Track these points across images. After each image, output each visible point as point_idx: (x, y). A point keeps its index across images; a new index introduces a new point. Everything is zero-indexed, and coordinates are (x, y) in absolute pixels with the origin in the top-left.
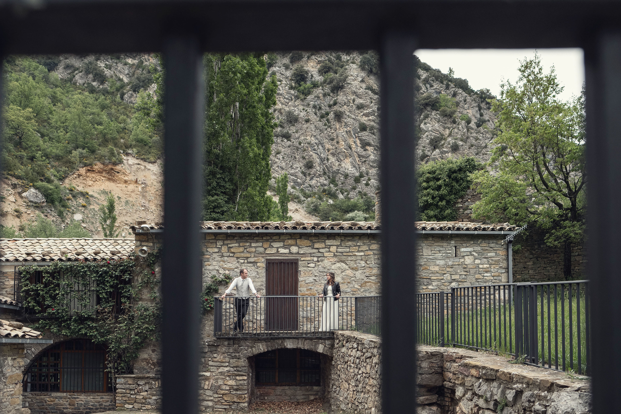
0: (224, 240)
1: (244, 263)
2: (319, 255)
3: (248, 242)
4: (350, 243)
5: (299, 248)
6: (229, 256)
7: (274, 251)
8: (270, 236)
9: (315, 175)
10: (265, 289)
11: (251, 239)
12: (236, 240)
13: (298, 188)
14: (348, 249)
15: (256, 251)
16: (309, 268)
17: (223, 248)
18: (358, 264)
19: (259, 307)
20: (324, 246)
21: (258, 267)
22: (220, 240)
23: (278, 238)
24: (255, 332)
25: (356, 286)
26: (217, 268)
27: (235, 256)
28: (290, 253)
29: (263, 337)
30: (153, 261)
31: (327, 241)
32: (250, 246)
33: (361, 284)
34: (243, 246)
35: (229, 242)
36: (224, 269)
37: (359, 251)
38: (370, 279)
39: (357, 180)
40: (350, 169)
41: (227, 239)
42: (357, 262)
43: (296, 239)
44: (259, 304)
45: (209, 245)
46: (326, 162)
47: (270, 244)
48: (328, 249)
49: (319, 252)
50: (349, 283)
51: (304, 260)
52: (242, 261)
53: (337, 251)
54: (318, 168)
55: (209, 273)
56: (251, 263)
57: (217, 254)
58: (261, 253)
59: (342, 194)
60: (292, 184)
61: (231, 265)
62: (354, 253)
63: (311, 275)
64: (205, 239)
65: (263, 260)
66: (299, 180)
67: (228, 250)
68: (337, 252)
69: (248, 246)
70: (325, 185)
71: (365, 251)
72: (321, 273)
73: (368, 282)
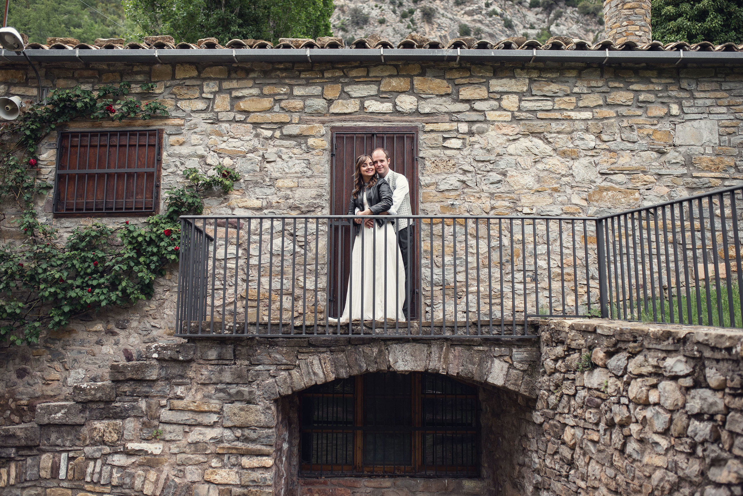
0: (221, 80)
1: (272, 138)
2: (474, 116)
3: (284, 85)
4: (554, 87)
5: (420, 98)
6: (234, 121)
7: (352, 106)
8: (342, 69)
10: (327, 205)
11: (293, 78)
12: (254, 79)
14: (550, 103)
15: (305, 107)
16: (448, 152)
17: (219, 100)
18: (577, 142)
19: (310, 255)
20: (485, 94)
21: (309, 149)
22: (210, 79)
23: (365, 74)
24: (298, 323)
25: (576, 199)
26: (201, 150)
27: (249, 120)
28: (396, 112)
29: (323, 337)
30: (32, 130)
31: (493, 82)
32: (291, 95)
33: (589, 195)
34: (270, 96)
35: (234, 84)
36: (220, 154)
37: (578, 109)
38: (611, 181)
41: (229, 78)
42: (576, 135)
43: (411, 77)
44: (313, 245)
45: (183, 91)
47: (343, 91)
48: (496, 103)
49: (473, 110)
50: (556, 190)
51: (432, 131)
52: (269, 133)
53: (519, 107)
55: (178, 164)
56: (290, 137)
57: (203, 115)
58: (318, 113)
61: (239, 143)
62: (566, 114)
63: (452, 170)
64: (173, 78)
65: (323, 131)
67: (232, 106)
68: (520, 110)
69: (285, 94)
71: (595, 107)
72: (480, 164)
73: (607, 189)
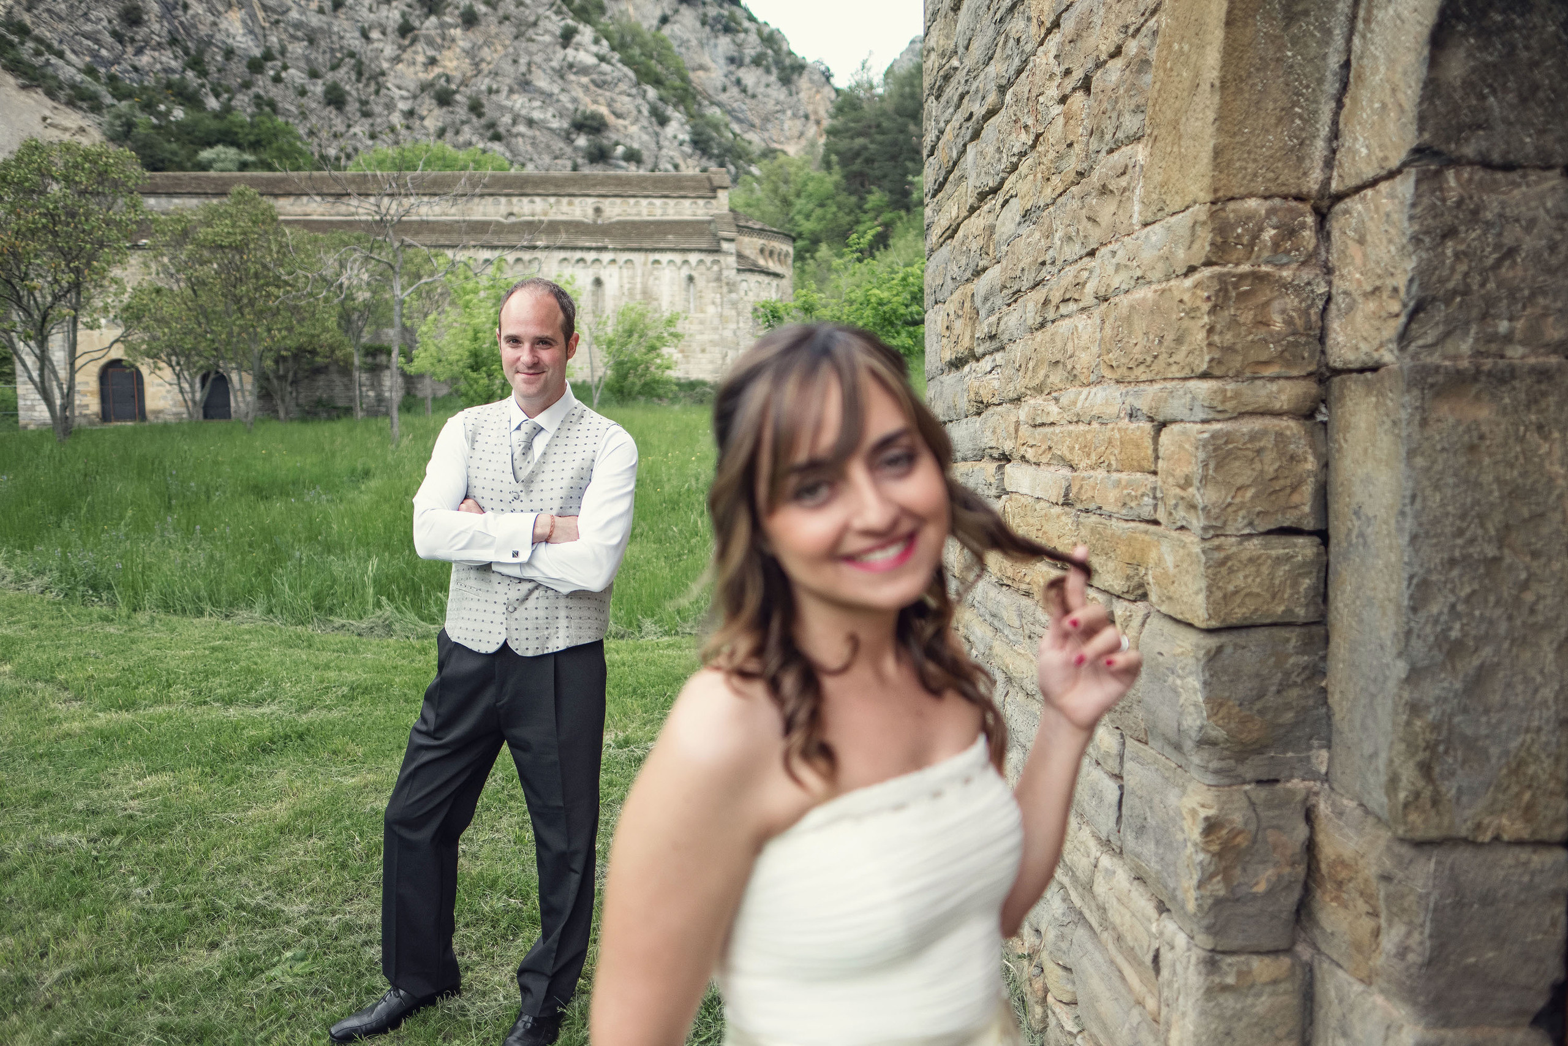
9: (147, 42)
13: (102, 70)
39: (256, 66)
40: (239, 38)
46: (179, 12)
54: (155, 26)
59: (217, 96)
60: (88, 59)
66: (104, 52)
70: (173, 71)
